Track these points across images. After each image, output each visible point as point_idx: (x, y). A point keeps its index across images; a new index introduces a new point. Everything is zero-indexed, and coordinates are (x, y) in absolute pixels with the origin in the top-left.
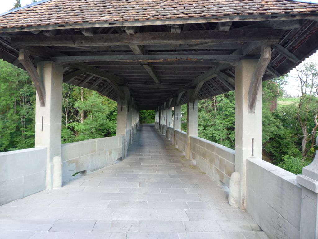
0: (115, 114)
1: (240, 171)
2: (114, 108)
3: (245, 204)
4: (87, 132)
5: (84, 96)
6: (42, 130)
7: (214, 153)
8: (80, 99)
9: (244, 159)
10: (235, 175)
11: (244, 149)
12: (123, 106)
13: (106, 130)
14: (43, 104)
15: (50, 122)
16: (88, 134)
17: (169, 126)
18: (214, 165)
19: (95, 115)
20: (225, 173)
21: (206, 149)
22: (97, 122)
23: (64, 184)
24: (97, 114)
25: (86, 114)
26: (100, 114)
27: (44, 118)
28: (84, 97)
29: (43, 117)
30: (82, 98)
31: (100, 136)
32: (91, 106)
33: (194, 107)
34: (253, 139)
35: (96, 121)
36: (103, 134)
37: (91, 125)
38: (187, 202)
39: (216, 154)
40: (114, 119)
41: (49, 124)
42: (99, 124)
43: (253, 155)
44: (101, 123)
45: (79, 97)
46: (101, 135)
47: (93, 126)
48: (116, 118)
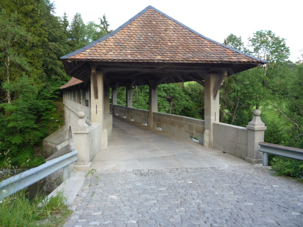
1: (209, 129)
4: (20, 112)
5: (10, 77)
6: (96, 113)
11: (211, 118)
13: (36, 109)
14: (96, 97)
16: (20, 114)
18: (183, 129)
19: (25, 96)
20: (194, 132)
21: (174, 120)
22: (27, 102)
24: (27, 94)
25: (13, 95)
26: (31, 95)
27: (97, 106)
28: (10, 78)
30: (8, 79)
31: (31, 115)
32: (21, 86)
35: (27, 101)
36: (33, 113)
37: (23, 105)
39: (186, 122)
42: (31, 104)
44: (32, 103)
45: (6, 78)
47: (25, 106)
48: (43, 97)
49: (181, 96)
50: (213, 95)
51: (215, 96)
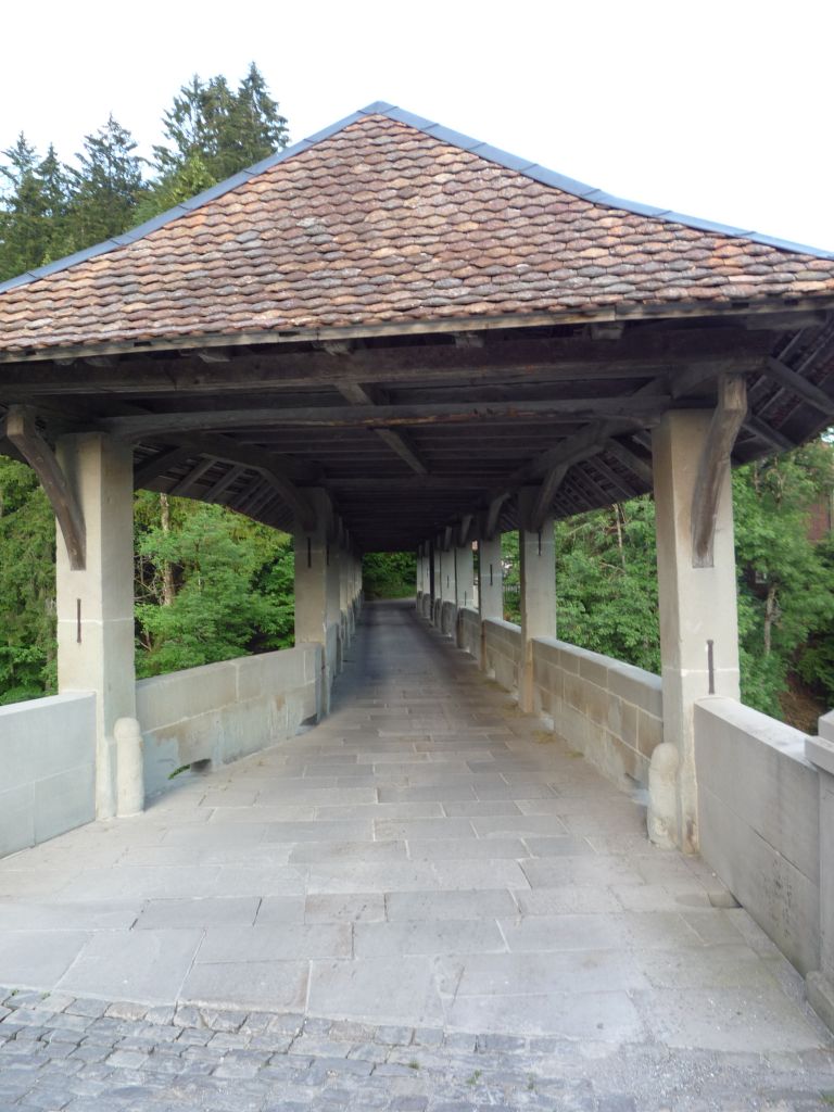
0: (279, 571)
1: (676, 741)
2: (276, 550)
3: (695, 838)
4: (187, 638)
5: (170, 514)
6: (79, 640)
7: (606, 690)
8: (159, 525)
9: (688, 704)
10: (663, 753)
11: (684, 673)
12: (313, 551)
13: (252, 626)
14: (79, 561)
15: (100, 614)
16: (189, 644)
17: (462, 607)
18: (606, 728)
19: (211, 579)
20: (638, 751)
21: (583, 679)
22: (218, 601)
23: (148, 802)
24: (217, 575)
25: (179, 574)
26: (229, 574)
27: (82, 603)
28: (170, 519)
29: (79, 602)
30: (163, 521)
31: (230, 647)
32: (197, 546)
33: (540, 545)
34: (710, 644)
35: (216, 597)
36: (240, 640)
37: (200, 613)
38: (526, 840)
39: (613, 694)
40: (276, 587)
41: (100, 623)
42: (228, 607)
43: (712, 691)
44: (232, 604)
45: (156, 518)
46: (235, 644)
47: (206, 615)
48: (283, 583)
49: (808, 573)
50: (691, 537)
51: (703, 545)
